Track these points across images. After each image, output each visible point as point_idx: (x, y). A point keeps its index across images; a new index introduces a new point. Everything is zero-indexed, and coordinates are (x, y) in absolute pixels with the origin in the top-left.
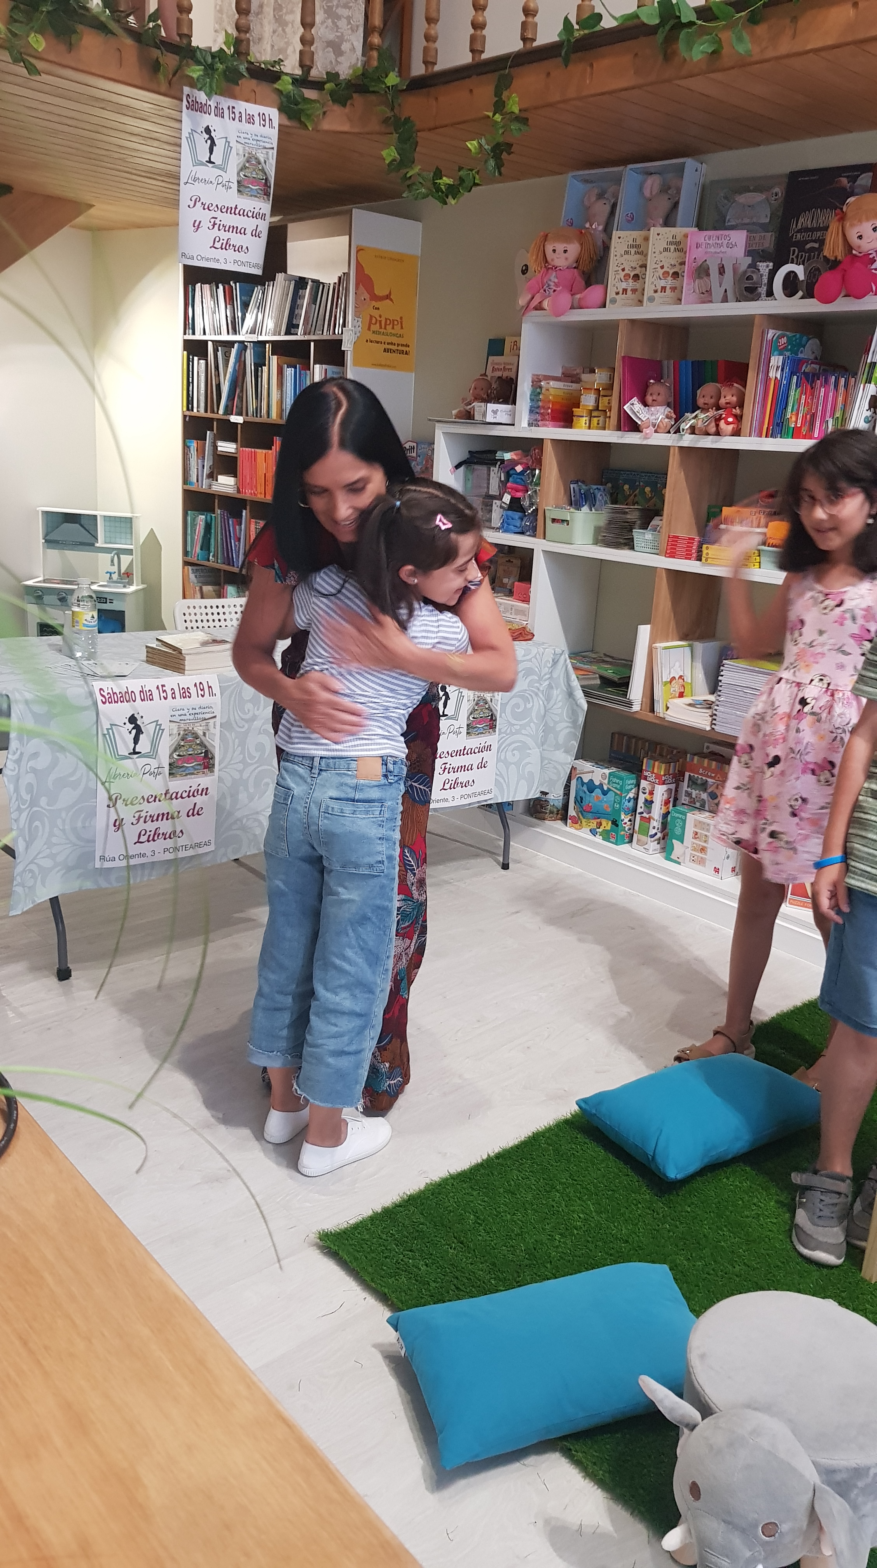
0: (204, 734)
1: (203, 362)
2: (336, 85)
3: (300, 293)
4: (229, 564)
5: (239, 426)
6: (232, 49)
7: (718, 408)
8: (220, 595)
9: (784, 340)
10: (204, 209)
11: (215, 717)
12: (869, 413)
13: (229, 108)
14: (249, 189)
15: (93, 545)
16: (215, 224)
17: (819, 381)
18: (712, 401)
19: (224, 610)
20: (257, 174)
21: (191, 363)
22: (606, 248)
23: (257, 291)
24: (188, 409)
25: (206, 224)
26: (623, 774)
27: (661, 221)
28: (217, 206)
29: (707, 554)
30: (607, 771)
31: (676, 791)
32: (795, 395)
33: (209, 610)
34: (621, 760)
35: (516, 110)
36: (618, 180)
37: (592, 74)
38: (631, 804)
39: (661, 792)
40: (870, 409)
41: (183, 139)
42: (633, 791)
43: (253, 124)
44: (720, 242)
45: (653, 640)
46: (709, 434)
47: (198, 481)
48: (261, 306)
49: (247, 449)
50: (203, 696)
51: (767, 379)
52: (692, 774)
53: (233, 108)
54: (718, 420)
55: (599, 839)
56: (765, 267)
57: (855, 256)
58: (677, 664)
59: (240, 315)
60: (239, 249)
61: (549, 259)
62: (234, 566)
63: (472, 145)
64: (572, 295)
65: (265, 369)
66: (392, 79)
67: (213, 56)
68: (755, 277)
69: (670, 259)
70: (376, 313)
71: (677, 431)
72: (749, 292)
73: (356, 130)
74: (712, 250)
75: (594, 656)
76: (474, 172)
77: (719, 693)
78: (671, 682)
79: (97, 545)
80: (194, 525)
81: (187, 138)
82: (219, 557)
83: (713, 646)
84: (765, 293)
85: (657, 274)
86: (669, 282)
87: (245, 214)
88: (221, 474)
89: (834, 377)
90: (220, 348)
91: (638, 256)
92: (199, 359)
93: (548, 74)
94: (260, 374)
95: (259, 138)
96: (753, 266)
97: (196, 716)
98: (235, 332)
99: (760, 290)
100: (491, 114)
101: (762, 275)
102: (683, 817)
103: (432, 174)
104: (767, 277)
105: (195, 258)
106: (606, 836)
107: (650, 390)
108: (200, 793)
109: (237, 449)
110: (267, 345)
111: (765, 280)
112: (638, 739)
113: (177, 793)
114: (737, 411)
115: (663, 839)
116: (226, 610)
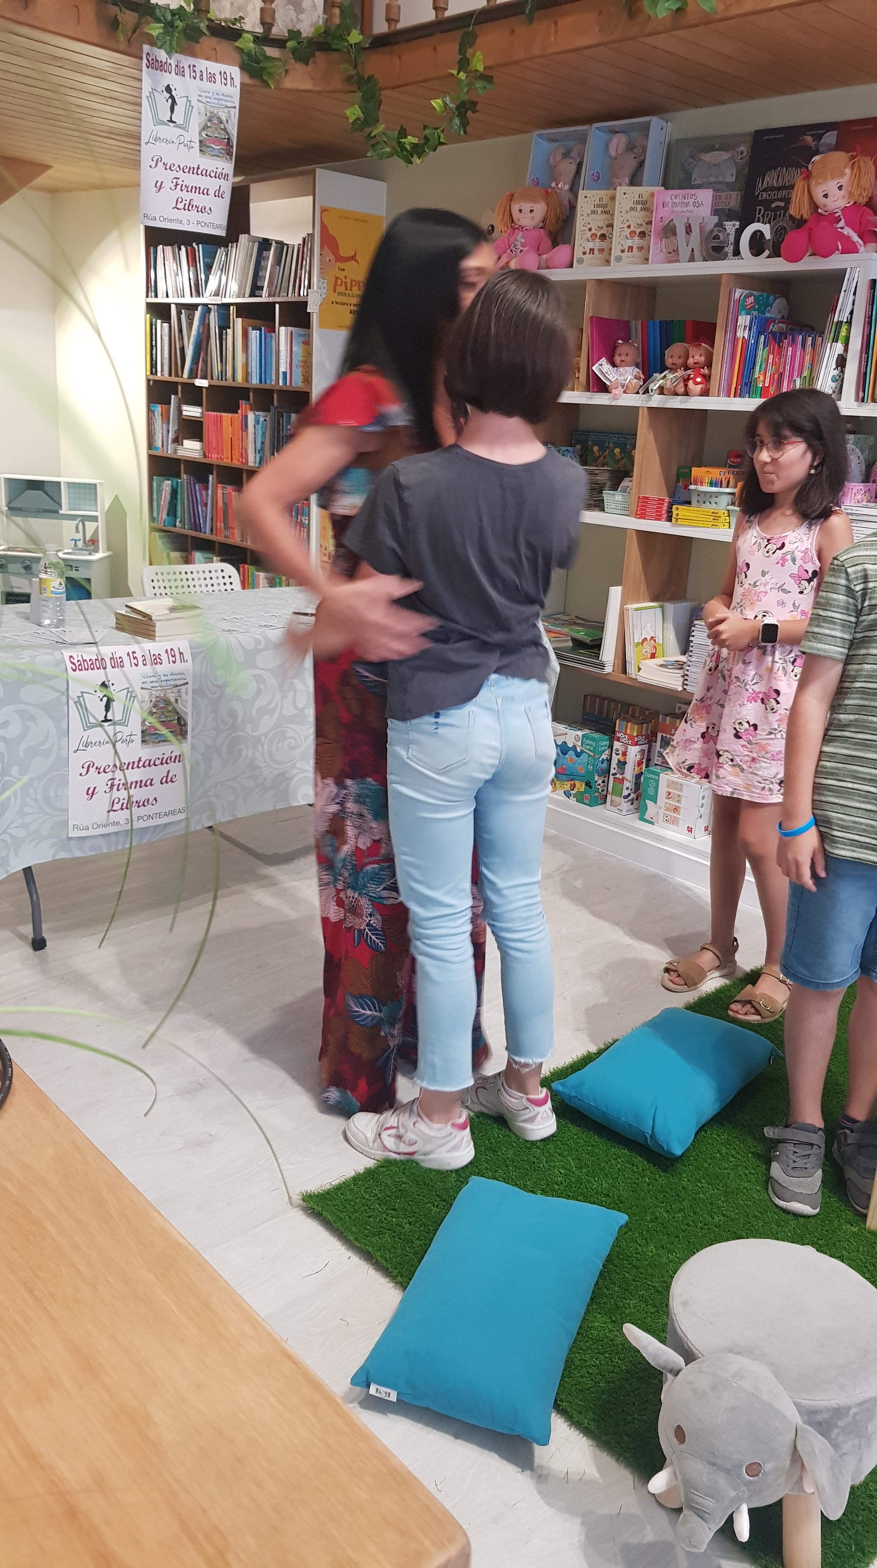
0: (176, 701)
1: (166, 325)
2: (298, 43)
3: (264, 255)
4: (196, 530)
5: (204, 390)
6: (192, 7)
7: (687, 368)
8: (187, 561)
9: (751, 299)
10: (166, 169)
11: (187, 683)
12: (836, 372)
13: (189, 67)
14: (210, 149)
15: (57, 512)
16: (177, 184)
17: (786, 341)
18: (681, 361)
19: (193, 576)
20: (219, 133)
21: (154, 327)
22: (573, 207)
23: (221, 252)
24: (152, 373)
25: (168, 184)
26: (596, 735)
27: (627, 180)
28: (179, 166)
29: (677, 515)
30: (580, 733)
31: (649, 752)
32: (762, 354)
33: (178, 576)
34: (593, 722)
35: (480, 67)
36: (583, 139)
37: (556, 31)
38: (605, 765)
39: (634, 753)
40: (837, 367)
41: (144, 97)
42: (606, 752)
43: (215, 83)
44: (686, 201)
45: (624, 601)
46: (678, 395)
47: (163, 446)
48: (224, 269)
49: (212, 413)
50: (174, 662)
51: (735, 339)
52: (664, 735)
53: (194, 66)
54: (686, 380)
55: (573, 801)
56: (731, 226)
57: (821, 214)
58: (649, 625)
59: (203, 277)
60: (202, 210)
61: (515, 219)
62: (201, 531)
63: (437, 103)
64: (539, 255)
65: (230, 331)
66: (355, 37)
67: (173, 13)
68: (721, 235)
69: (637, 218)
70: (341, 275)
71: (646, 391)
72: (716, 251)
73: (318, 88)
74: (679, 209)
75: (566, 618)
76: (439, 131)
77: (690, 654)
78: (642, 643)
79: (61, 512)
80: (160, 491)
81: (147, 97)
82: (186, 523)
83: (684, 606)
84: (732, 252)
85: (623, 234)
86: (637, 241)
87: (208, 174)
88: (187, 438)
89: (801, 337)
90: (183, 311)
91: (604, 216)
92: (162, 323)
93: (513, 31)
94: (224, 337)
95: (221, 97)
96: (719, 225)
97: (168, 682)
98: (198, 294)
99: (726, 249)
100: (455, 72)
101: (728, 234)
102: (657, 778)
103: (397, 133)
104: (733, 236)
105: (158, 219)
106: (580, 798)
107: (618, 351)
108: (173, 760)
109: (202, 413)
110: (232, 308)
111: (732, 239)
112: (610, 700)
113: (150, 761)
114: (706, 371)
115: (637, 800)
116: (195, 576)
